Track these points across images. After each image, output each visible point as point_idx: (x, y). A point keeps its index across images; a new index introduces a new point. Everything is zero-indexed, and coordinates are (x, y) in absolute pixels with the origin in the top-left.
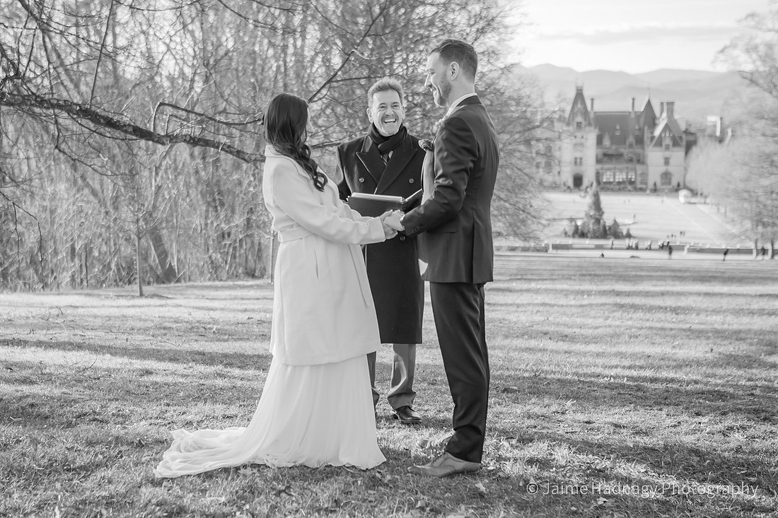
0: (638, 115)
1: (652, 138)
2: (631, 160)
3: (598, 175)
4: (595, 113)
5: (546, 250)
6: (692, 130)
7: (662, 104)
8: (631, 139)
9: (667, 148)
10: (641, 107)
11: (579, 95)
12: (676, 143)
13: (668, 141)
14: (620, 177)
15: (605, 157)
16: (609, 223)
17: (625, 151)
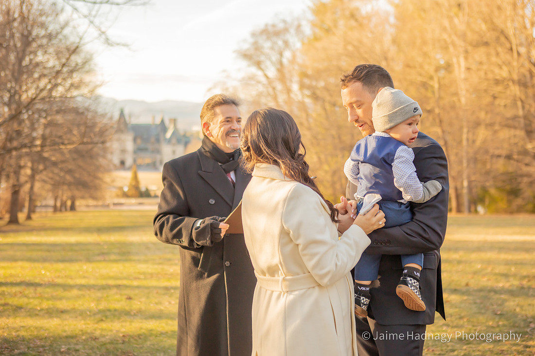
0: (157, 126)
1: (166, 139)
2: (153, 152)
3: (135, 161)
4: (132, 124)
5: (108, 206)
6: (188, 135)
7: (171, 120)
8: (153, 140)
9: (174, 145)
10: (158, 121)
11: (122, 114)
12: (179, 141)
13: (174, 141)
14: (148, 160)
15: (138, 150)
16: (143, 189)
17: (150, 147)
